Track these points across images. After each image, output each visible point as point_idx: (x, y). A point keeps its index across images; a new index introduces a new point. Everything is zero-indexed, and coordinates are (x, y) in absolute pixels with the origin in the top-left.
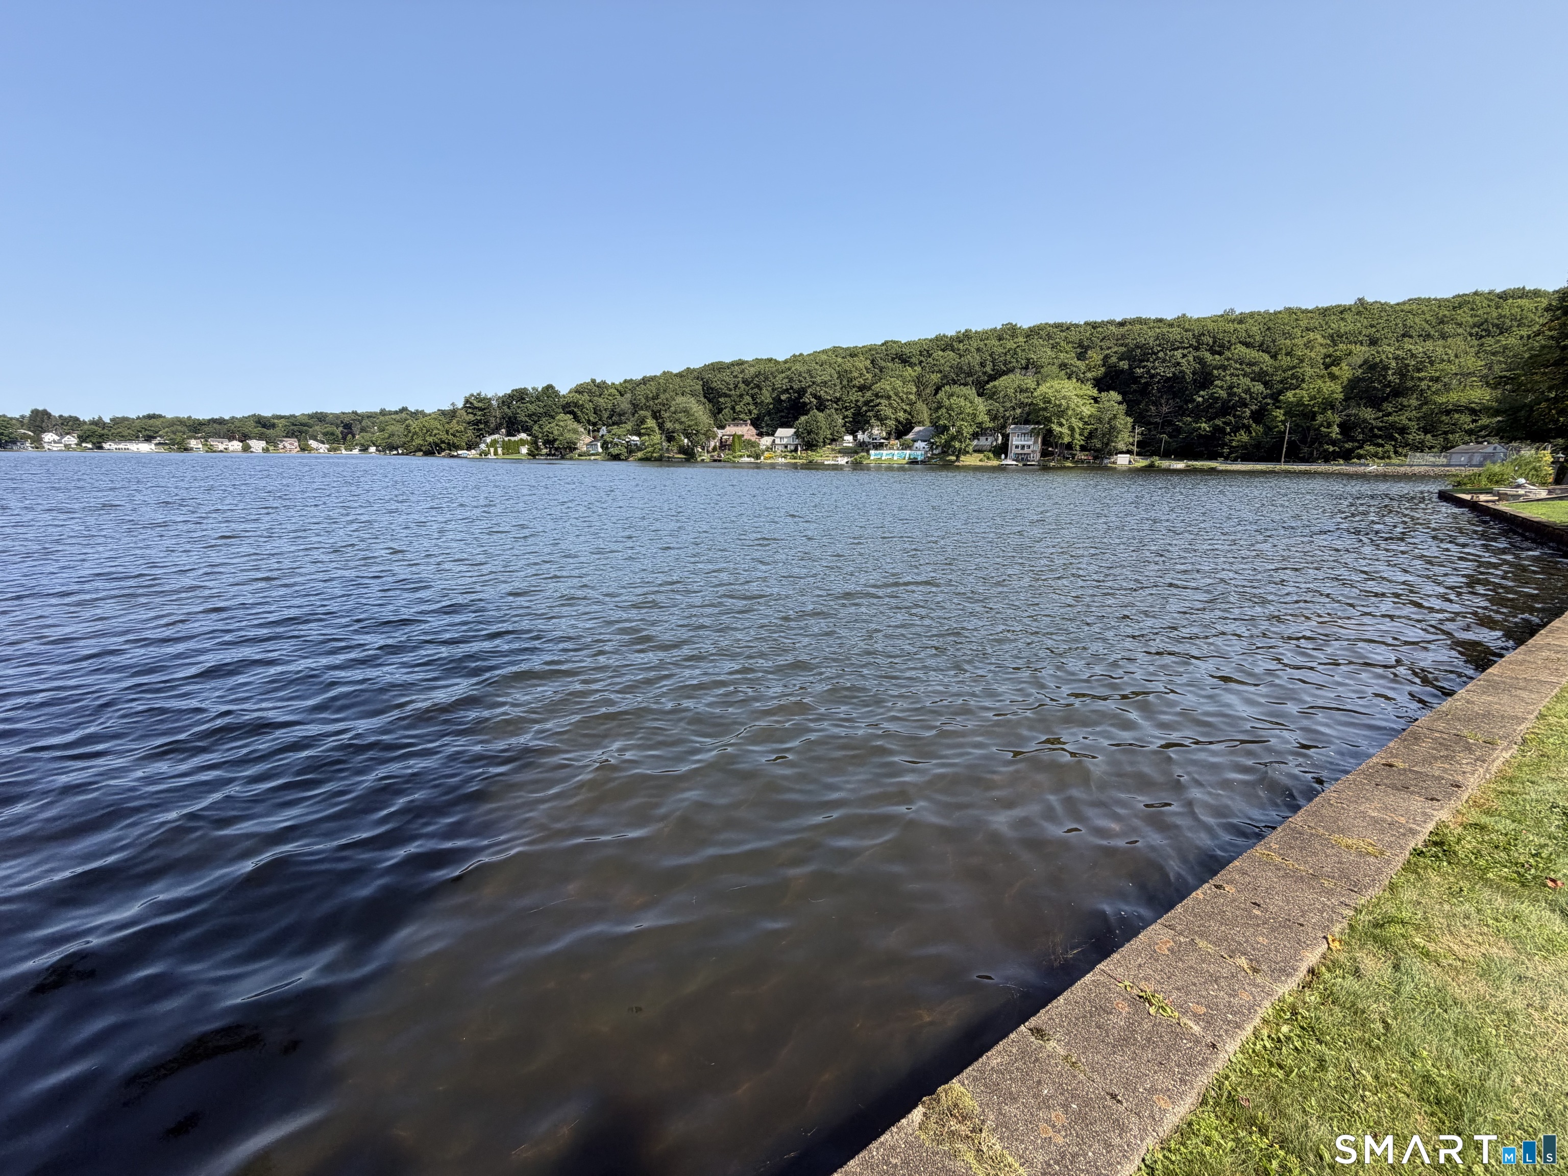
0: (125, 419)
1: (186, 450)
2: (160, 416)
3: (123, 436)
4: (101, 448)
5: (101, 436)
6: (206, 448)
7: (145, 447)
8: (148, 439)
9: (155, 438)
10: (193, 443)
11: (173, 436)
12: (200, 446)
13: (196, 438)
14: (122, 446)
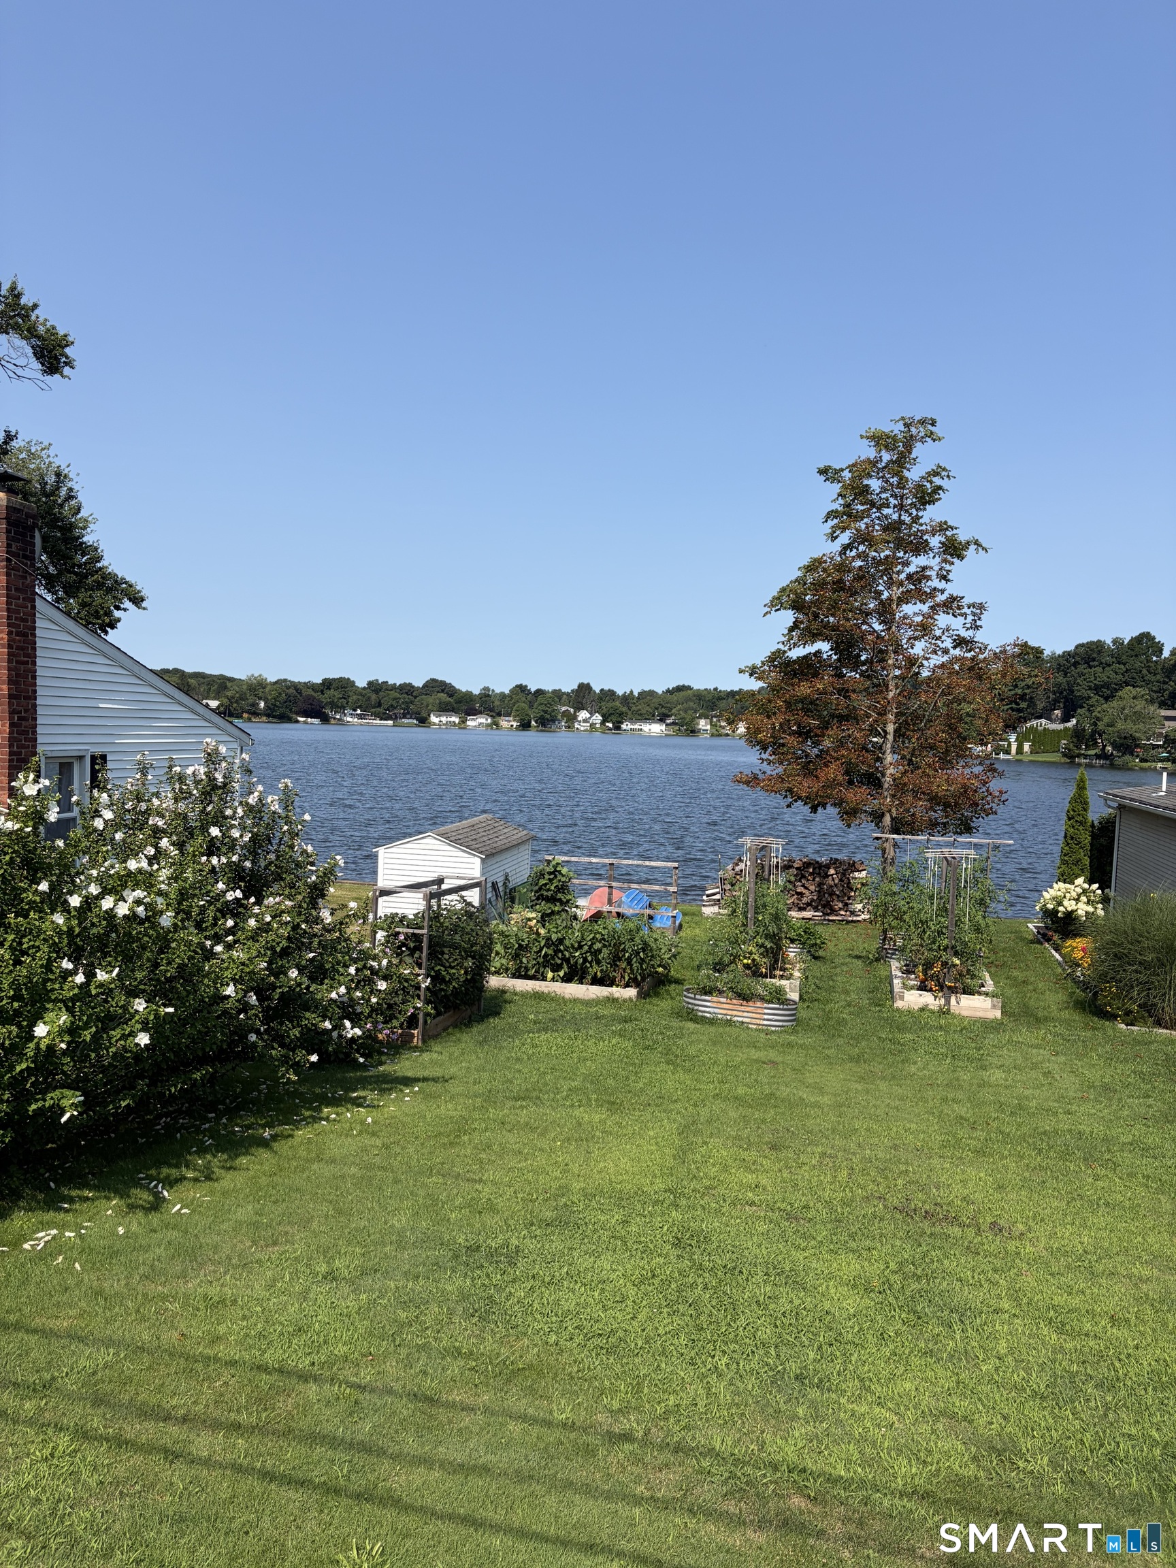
0: (652, 693)
1: (693, 731)
2: (689, 688)
3: (641, 715)
4: (618, 728)
5: (621, 714)
6: (714, 731)
7: (656, 728)
8: (662, 720)
9: (669, 716)
10: (703, 724)
11: (683, 714)
12: (708, 727)
13: (706, 718)
14: (636, 726)
